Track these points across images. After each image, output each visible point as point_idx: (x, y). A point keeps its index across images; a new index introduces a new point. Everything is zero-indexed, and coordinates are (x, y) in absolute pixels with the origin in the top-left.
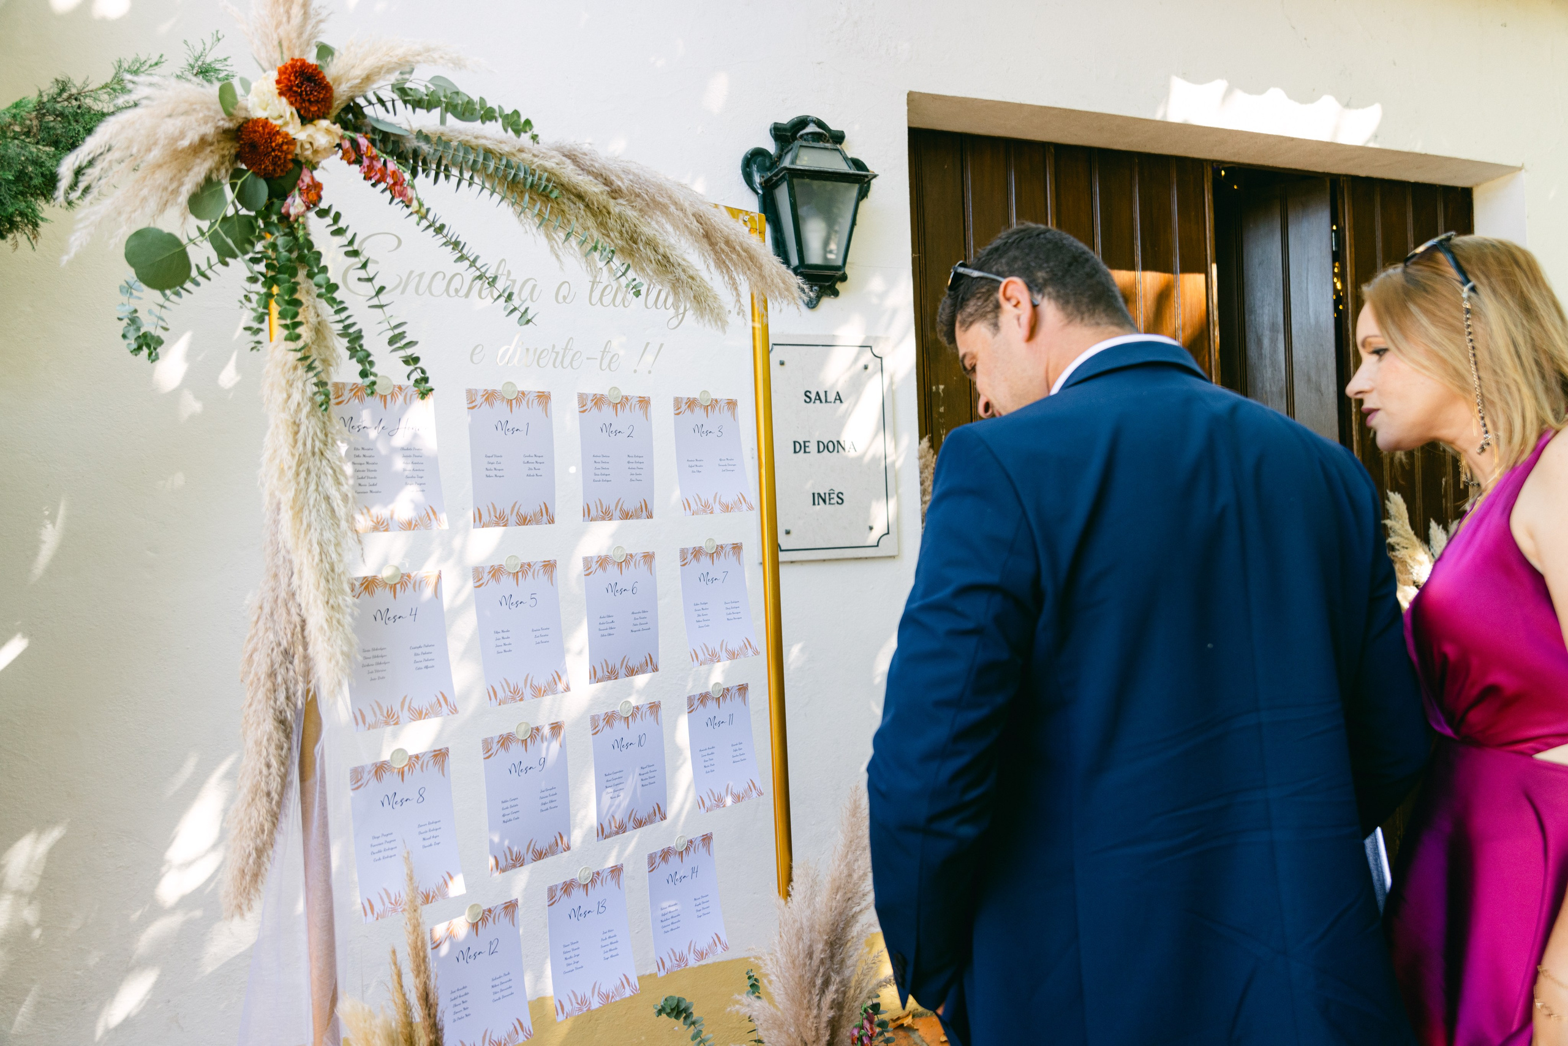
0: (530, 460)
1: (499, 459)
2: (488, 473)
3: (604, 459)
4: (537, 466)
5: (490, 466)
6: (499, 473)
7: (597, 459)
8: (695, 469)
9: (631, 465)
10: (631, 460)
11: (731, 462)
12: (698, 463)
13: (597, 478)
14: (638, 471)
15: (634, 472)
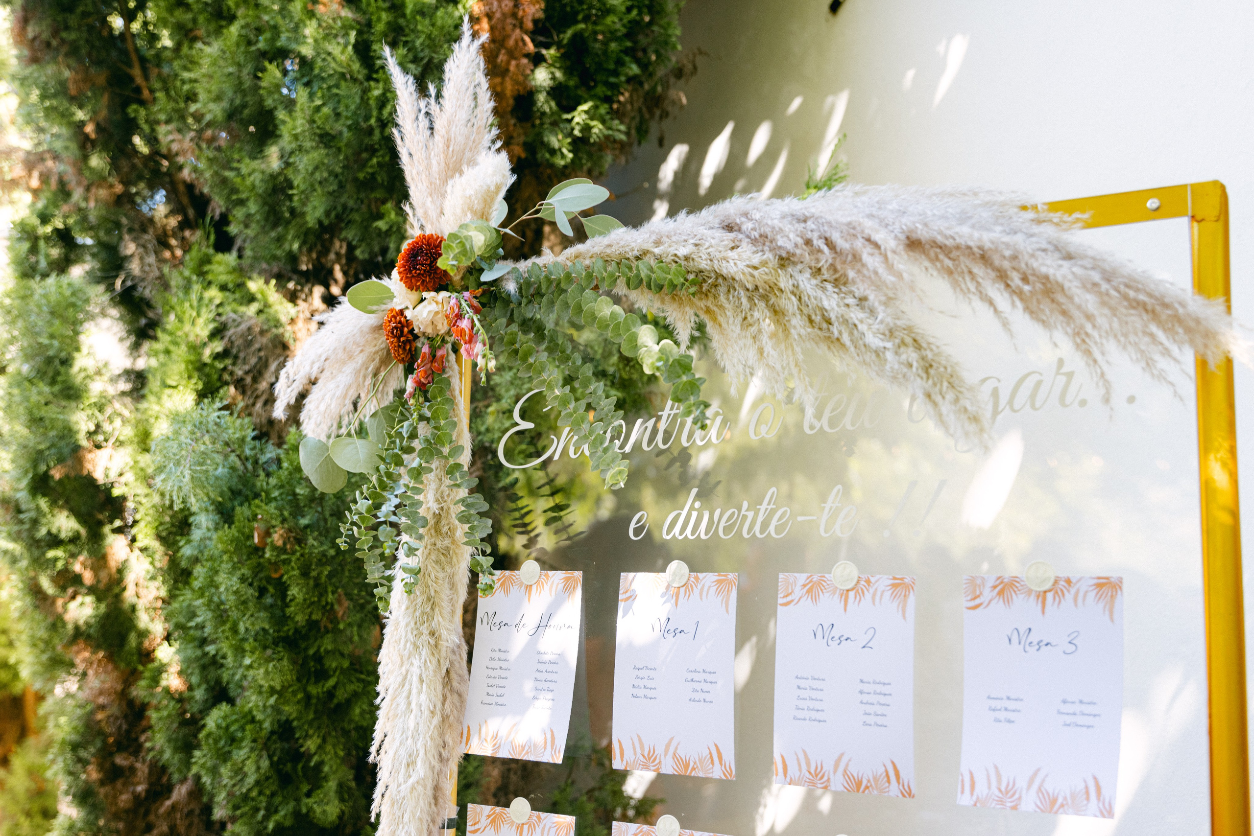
0: (696, 676)
1: (652, 674)
2: (636, 692)
3: (816, 684)
4: (706, 687)
5: (638, 682)
6: (649, 693)
7: (803, 683)
8: (1002, 715)
9: (865, 697)
10: (866, 688)
11: (1088, 709)
12: (1011, 705)
13: (801, 714)
14: (880, 710)
15: (870, 709)
